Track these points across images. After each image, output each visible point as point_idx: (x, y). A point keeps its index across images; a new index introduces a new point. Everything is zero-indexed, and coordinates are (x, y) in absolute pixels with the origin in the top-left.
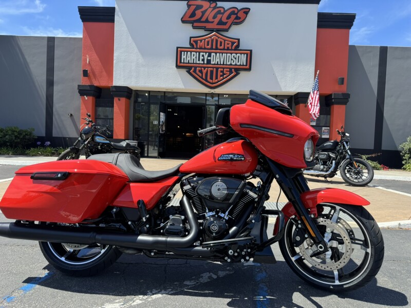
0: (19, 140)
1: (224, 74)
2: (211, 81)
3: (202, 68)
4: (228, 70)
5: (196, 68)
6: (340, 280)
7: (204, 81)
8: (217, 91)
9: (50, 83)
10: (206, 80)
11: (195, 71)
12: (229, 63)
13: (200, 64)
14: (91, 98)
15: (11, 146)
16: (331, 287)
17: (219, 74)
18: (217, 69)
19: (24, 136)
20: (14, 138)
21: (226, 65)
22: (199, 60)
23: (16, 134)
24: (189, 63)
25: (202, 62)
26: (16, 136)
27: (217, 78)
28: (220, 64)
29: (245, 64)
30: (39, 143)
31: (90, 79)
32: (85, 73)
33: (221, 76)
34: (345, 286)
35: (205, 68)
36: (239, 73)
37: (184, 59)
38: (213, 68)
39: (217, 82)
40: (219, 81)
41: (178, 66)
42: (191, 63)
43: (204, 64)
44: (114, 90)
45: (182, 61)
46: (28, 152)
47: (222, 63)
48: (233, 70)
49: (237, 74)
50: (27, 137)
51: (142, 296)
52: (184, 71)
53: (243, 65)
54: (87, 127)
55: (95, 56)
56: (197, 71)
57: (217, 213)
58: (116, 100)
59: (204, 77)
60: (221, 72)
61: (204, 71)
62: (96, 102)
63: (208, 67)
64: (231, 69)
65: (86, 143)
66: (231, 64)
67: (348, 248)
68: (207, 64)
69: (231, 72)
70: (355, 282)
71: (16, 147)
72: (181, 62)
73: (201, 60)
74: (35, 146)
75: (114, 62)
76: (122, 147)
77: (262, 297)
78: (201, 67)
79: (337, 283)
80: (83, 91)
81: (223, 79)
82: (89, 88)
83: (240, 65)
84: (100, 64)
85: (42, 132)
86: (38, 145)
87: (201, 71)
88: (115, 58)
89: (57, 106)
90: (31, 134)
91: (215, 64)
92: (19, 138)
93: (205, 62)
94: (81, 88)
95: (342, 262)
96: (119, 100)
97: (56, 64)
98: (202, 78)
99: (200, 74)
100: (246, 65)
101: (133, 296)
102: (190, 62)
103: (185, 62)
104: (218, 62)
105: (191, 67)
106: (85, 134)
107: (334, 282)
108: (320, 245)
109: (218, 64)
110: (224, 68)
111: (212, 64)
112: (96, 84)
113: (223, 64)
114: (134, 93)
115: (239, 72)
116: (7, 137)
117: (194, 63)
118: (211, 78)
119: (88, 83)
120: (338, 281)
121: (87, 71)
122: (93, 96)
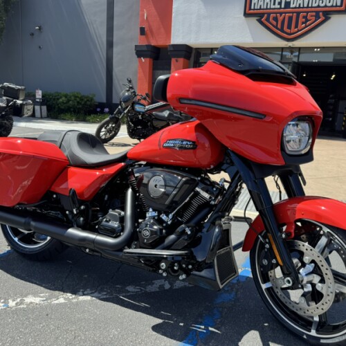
0: (81, 106)
1: (307, 20)
2: (288, 31)
3: (278, 15)
4: (314, 14)
5: (269, 14)
6: (317, 331)
7: (279, 32)
8: (297, 44)
9: (110, 45)
10: (282, 30)
11: (268, 20)
12: (316, 5)
13: (275, 9)
14: (148, 59)
15: (74, 112)
16: (305, 337)
17: (301, 20)
18: (298, 14)
19: (86, 102)
20: (76, 104)
21: (312, 7)
22: (274, 4)
23: (78, 100)
24: (260, 9)
25: (279, 6)
26: (78, 102)
27: (296, 26)
28: (303, 7)
29: (339, 4)
30: (98, 110)
31: (147, 38)
32: (142, 31)
33: (303, 23)
34: (322, 341)
35: (281, 14)
36: (330, 18)
37: (255, 4)
38: (293, 13)
39: (297, 32)
40: (299, 31)
41: (246, 15)
42: (263, 9)
43: (281, 8)
44: (172, 49)
45: (252, 7)
46: (88, 118)
47: (305, 5)
48: (321, 14)
49: (327, 19)
50: (88, 103)
51: (70, 294)
52: (254, 20)
53: (336, 6)
54: (127, 94)
55: (153, 11)
56: (271, 19)
57: (160, 213)
58: (173, 60)
59: (279, 26)
60: (304, 17)
61: (280, 19)
62: (153, 65)
63: (286, 13)
64: (317, 13)
65: (126, 111)
66: (319, 6)
67: (330, 290)
68: (285, 8)
69: (317, 17)
70: (336, 340)
71: (78, 112)
72: (250, 9)
73: (277, 3)
74: (95, 112)
75: (173, 15)
76: (164, 117)
77: (203, 327)
78: (276, 13)
79: (313, 333)
80: (140, 53)
81: (306, 27)
82: (145, 49)
83: (332, 6)
84: (158, 19)
85: (102, 98)
86: (98, 112)
87: (276, 19)
88: (173, 10)
89: (117, 70)
90: (92, 99)
91: (295, 8)
92: (81, 104)
93: (283, 6)
94: (138, 49)
95: (320, 308)
96: (177, 61)
97: (115, 23)
98: (276, 27)
99: (274, 23)
100: (341, 6)
101: (62, 293)
102: (262, 7)
103: (256, 8)
104: (300, 4)
105: (263, 14)
106: (124, 102)
107: (310, 331)
108: (289, 278)
109: (299, 7)
110: (307, 12)
111: (292, 8)
112: (153, 43)
113: (308, 7)
114: (194, 52)
115: (330, 16)
116: (71, 102)
117: (267, 9)
118: (289, 27)
119: (145, 43)
120: (314, 331)
121: (144, 28)
122: (150, 57)
